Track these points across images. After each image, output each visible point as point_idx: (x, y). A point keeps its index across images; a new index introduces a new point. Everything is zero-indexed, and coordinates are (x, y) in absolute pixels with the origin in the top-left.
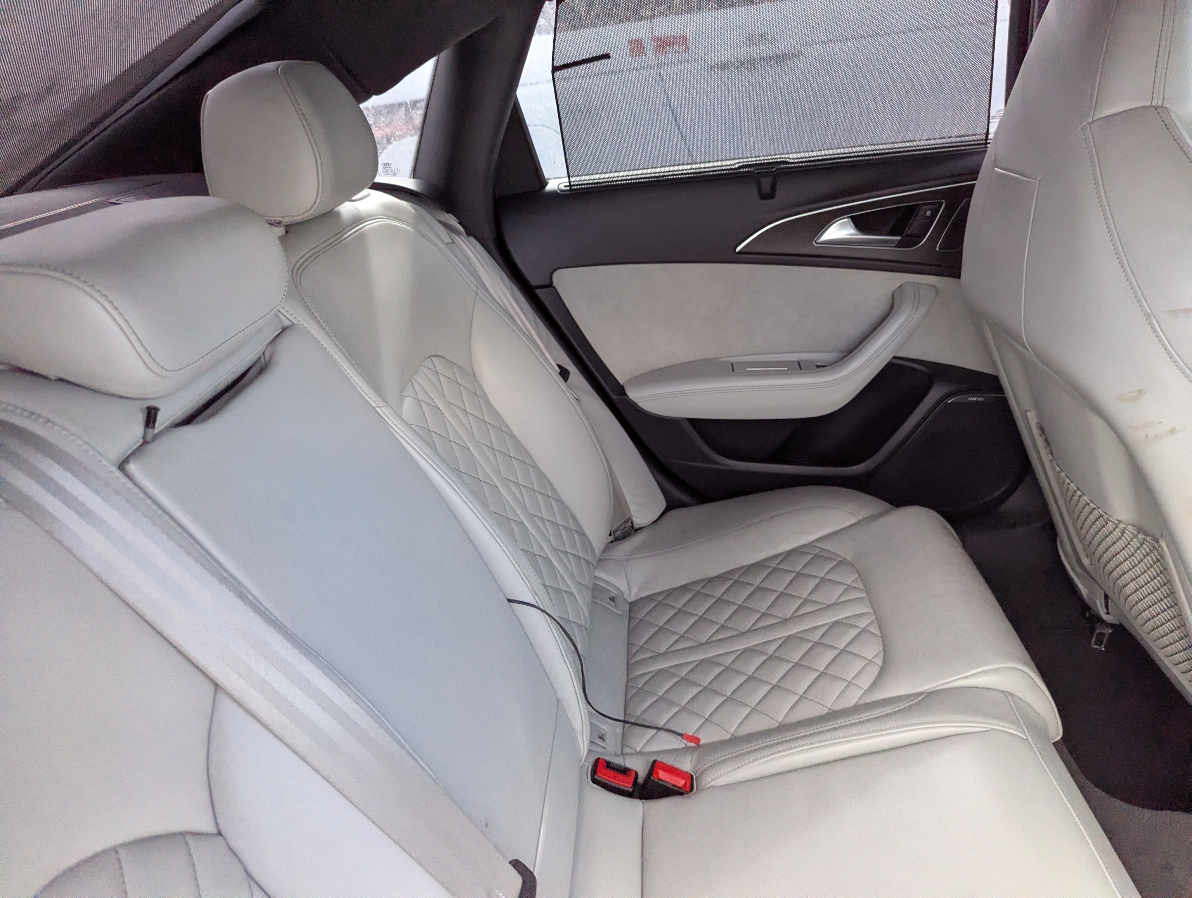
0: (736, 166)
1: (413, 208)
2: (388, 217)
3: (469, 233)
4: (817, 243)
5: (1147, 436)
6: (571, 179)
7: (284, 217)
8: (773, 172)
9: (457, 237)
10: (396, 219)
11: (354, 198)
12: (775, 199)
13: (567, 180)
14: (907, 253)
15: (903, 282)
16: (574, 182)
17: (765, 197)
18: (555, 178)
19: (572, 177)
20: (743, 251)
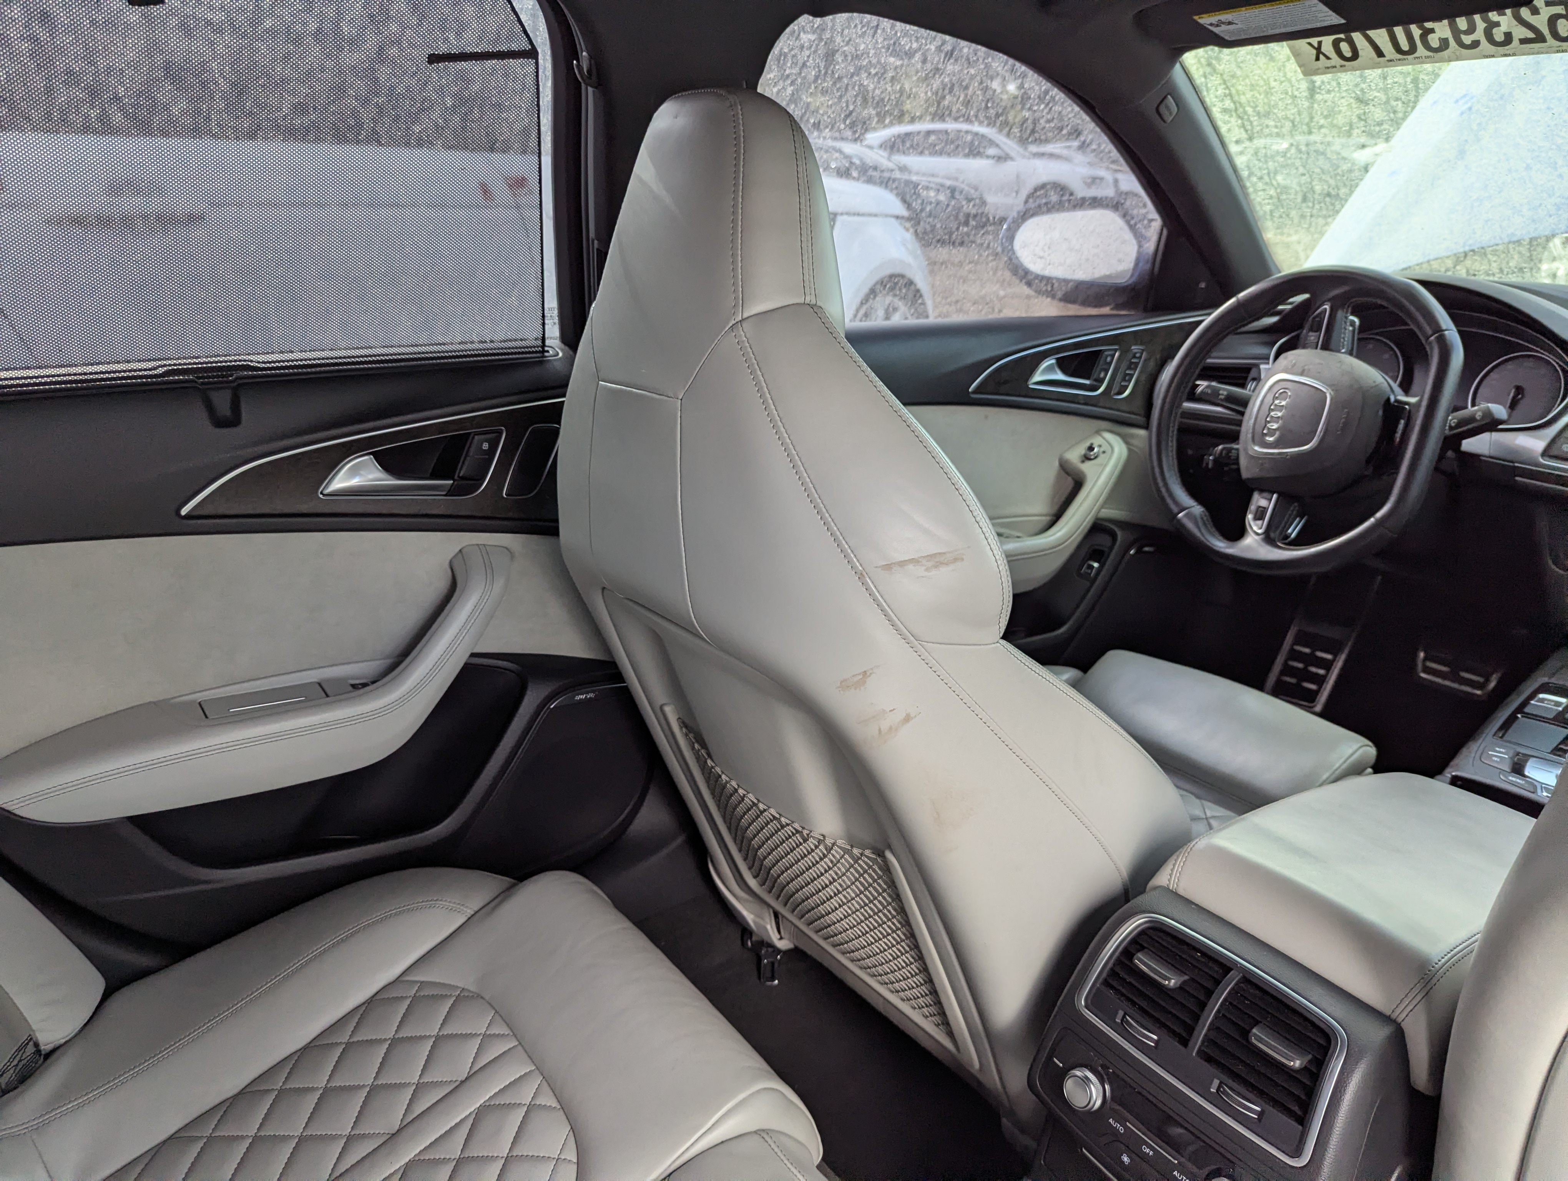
0: (160, 371)
4: (324, 495)
5: (880, 730)
8: (231, 382)
12: (241, 426)
14: (465, 503)
15: (464, 545)
17: (220, 423)
20: (195, 513)
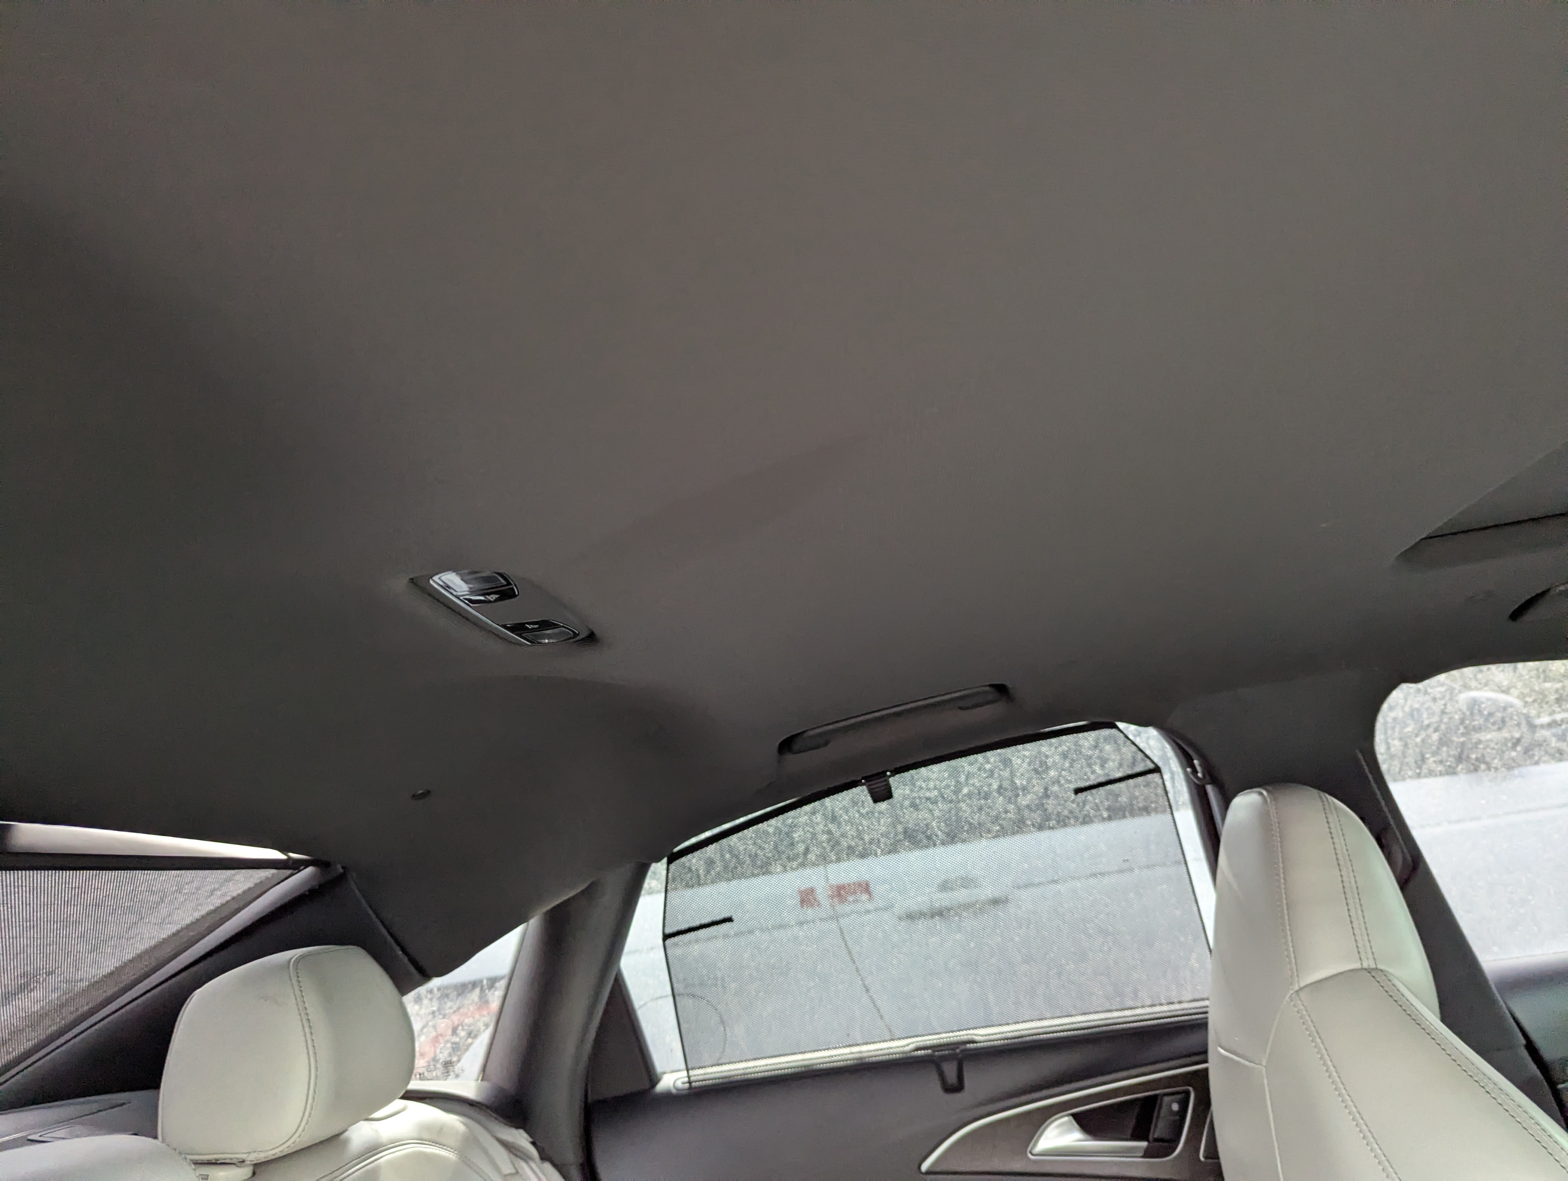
0: (908, 1048)
1: (465, 1124)
2: (421, 1140)
3: (544, 1157)
4: (1032, 1155)
6: (692, 1073)
7: (249, 1153)
8: (958, 1055)
9: (523, 1164)
10: (435, 1143)
11: (376, 1115)
12: (964, 1092)
13: (685, 1073)
14: (1163, 1166)
16: (695, 1076)
17: (949, 1089)
18: (672, 1072)
19: (692, 1069)
20: (933, 1169)
